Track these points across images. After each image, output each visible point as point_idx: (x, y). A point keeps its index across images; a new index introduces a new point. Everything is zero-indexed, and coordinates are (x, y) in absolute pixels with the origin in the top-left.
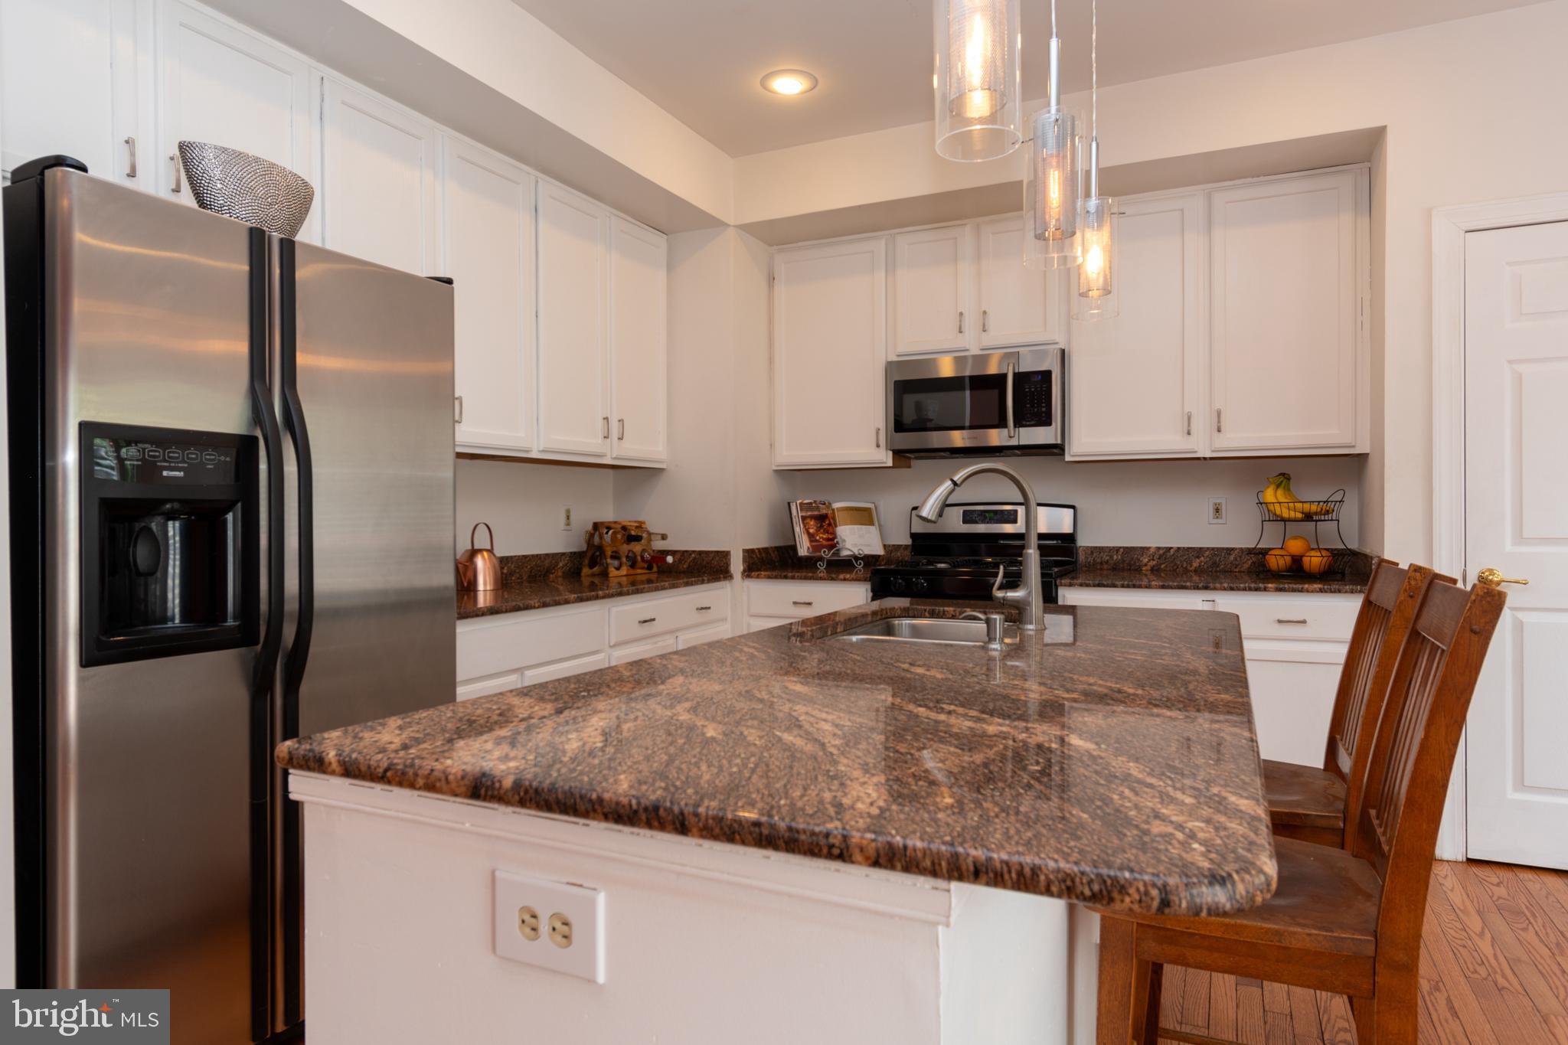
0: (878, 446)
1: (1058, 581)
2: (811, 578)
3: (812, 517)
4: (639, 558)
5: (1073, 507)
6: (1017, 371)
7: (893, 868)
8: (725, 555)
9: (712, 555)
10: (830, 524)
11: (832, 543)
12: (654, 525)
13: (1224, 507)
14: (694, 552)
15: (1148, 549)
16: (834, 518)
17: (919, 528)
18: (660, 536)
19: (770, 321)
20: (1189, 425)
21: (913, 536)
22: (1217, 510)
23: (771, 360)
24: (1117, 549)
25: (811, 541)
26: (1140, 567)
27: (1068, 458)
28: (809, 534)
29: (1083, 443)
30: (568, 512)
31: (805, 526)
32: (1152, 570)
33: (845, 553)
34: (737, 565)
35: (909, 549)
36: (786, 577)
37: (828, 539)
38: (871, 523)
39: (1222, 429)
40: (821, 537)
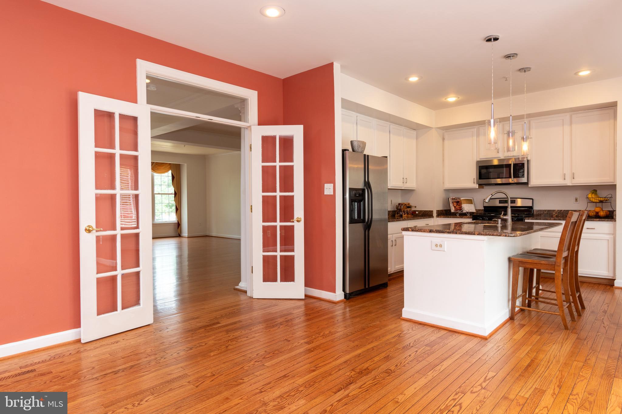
0: (474, 183)
1: (525, 218)
2: (455, 218)
3: (455, 202)
4: (409, 212)
5: (532, 199)
6: (514, 163)
7: (480, 235)
8: (432, 212)
9: (428, 212)
10: (460, 204)
11: (461, 209)
12: (412, 204)
13: (578, 199)
14: (423, 211)
15: (555, 210)
16: (461, 202)
17: (486, 205)
18: (414, 207)
19: (443, 150)
20: (565, 177)
21: (484, 207)
22: (576, 200)
23: (443, 160)
24: (546, 211)
25: (455, 208)
26: (553, 215)
27: (529, 186)
28: (454, 206)
29: (534, 182)
30: (391, 201)
31: (453, 204)
32: (556, 216)
33: (464, 211)
34: (435, 214)
35: (483, 211)
36: (448, 217)
37: (460, 208)
38: (472, 203)
39: (575, 178)
40: (458, 207)
